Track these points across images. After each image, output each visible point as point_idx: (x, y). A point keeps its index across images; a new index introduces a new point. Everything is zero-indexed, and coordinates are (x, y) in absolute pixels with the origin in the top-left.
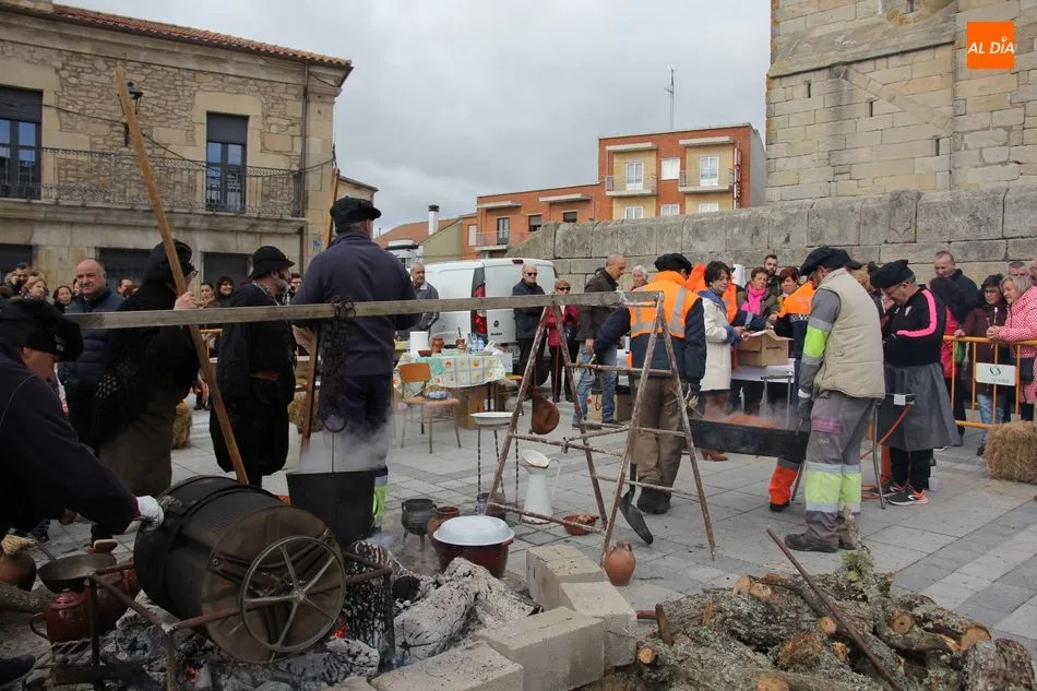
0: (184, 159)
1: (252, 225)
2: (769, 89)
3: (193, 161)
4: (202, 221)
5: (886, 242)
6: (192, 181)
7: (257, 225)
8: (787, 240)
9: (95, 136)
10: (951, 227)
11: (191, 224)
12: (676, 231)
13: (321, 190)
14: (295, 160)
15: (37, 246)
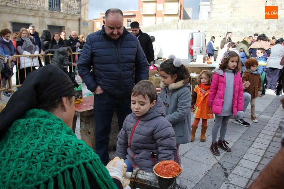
8: (268, 29)
12: (225, 24)
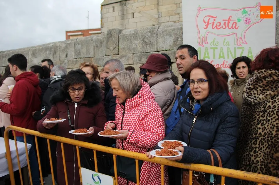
2: (101, 9)
5: (106, 55)
10: (134, 46)
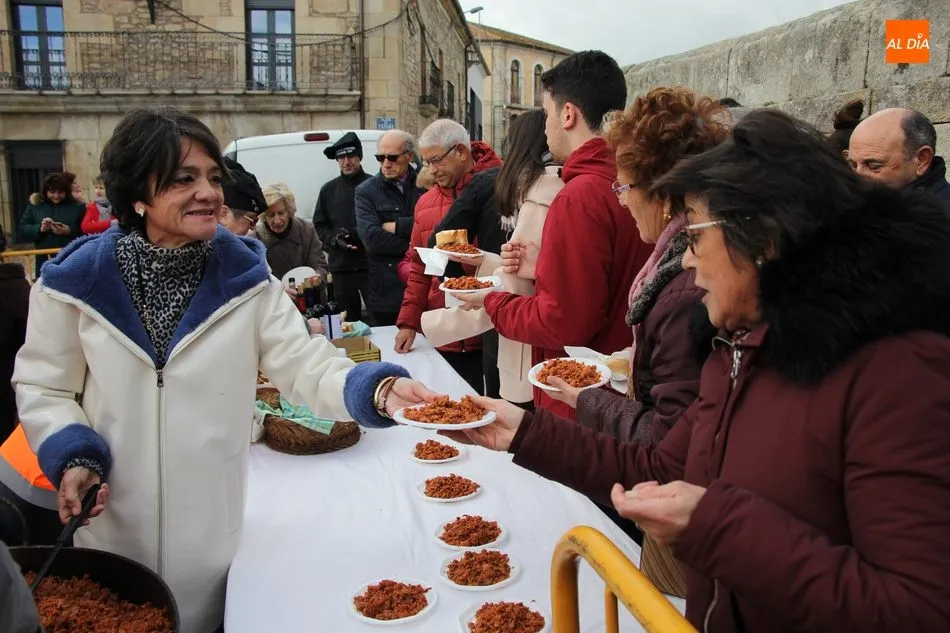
0: (215, 32)
1: (295, 104)
3: (226, 34)
4: (235, 102)
6: (230, 57)
7: (301, 104)
9: (119, 15)
11: (225, 107)
13: (384, 57)
14: (351, 22)
15: (65, 141)
